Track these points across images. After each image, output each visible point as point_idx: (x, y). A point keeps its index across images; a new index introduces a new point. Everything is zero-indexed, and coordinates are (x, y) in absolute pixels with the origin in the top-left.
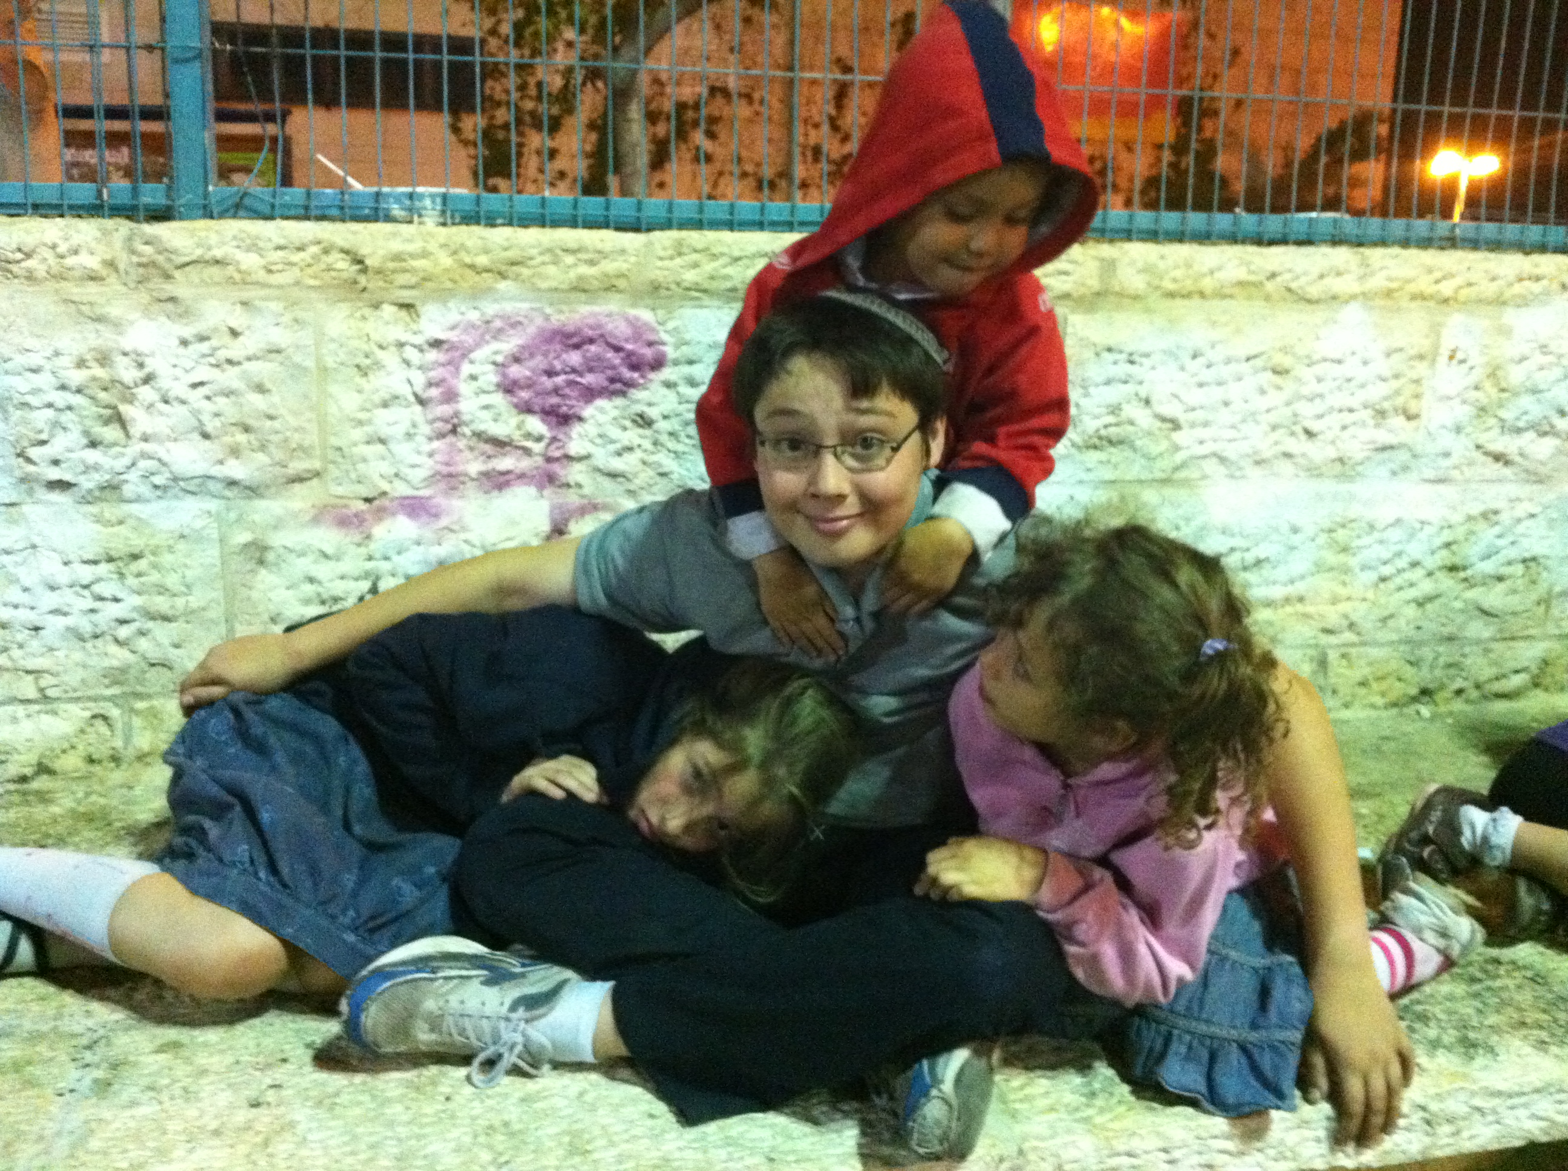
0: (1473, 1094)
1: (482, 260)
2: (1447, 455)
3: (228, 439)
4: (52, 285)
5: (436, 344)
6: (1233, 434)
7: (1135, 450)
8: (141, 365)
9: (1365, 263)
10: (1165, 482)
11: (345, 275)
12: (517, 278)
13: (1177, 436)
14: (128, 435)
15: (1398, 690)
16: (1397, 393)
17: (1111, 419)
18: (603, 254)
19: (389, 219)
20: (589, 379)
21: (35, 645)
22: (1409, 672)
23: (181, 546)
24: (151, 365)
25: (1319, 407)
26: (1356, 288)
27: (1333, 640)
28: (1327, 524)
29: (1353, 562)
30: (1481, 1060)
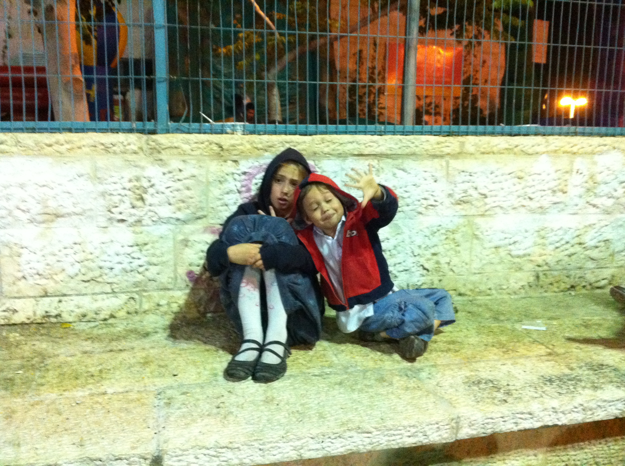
0: (598, 401)
1: (260, 146)
2: (577, 205)
3: (177, 205)
4: (121, 155)
5: (245, 173)
6: (505, 199)
7: (472, 205)
8: (150, 181)
9: (546, 142)
10: (482, 215)
11: (216, 152)
13: (486, 200)
14: (145, 204)
15: (563, 286)
16: (560, 184)
17: (464, 195)
18: (299, 143)
19: (227, 133)
21: (111, 274)
22: (567, 280)
23: (161, 240)
24: (153, 181)
25: (533, 190)
26: (545, 150)
27: (540, 269)
28: (537, 229)
29: (547, 242)
30: (599, 392)
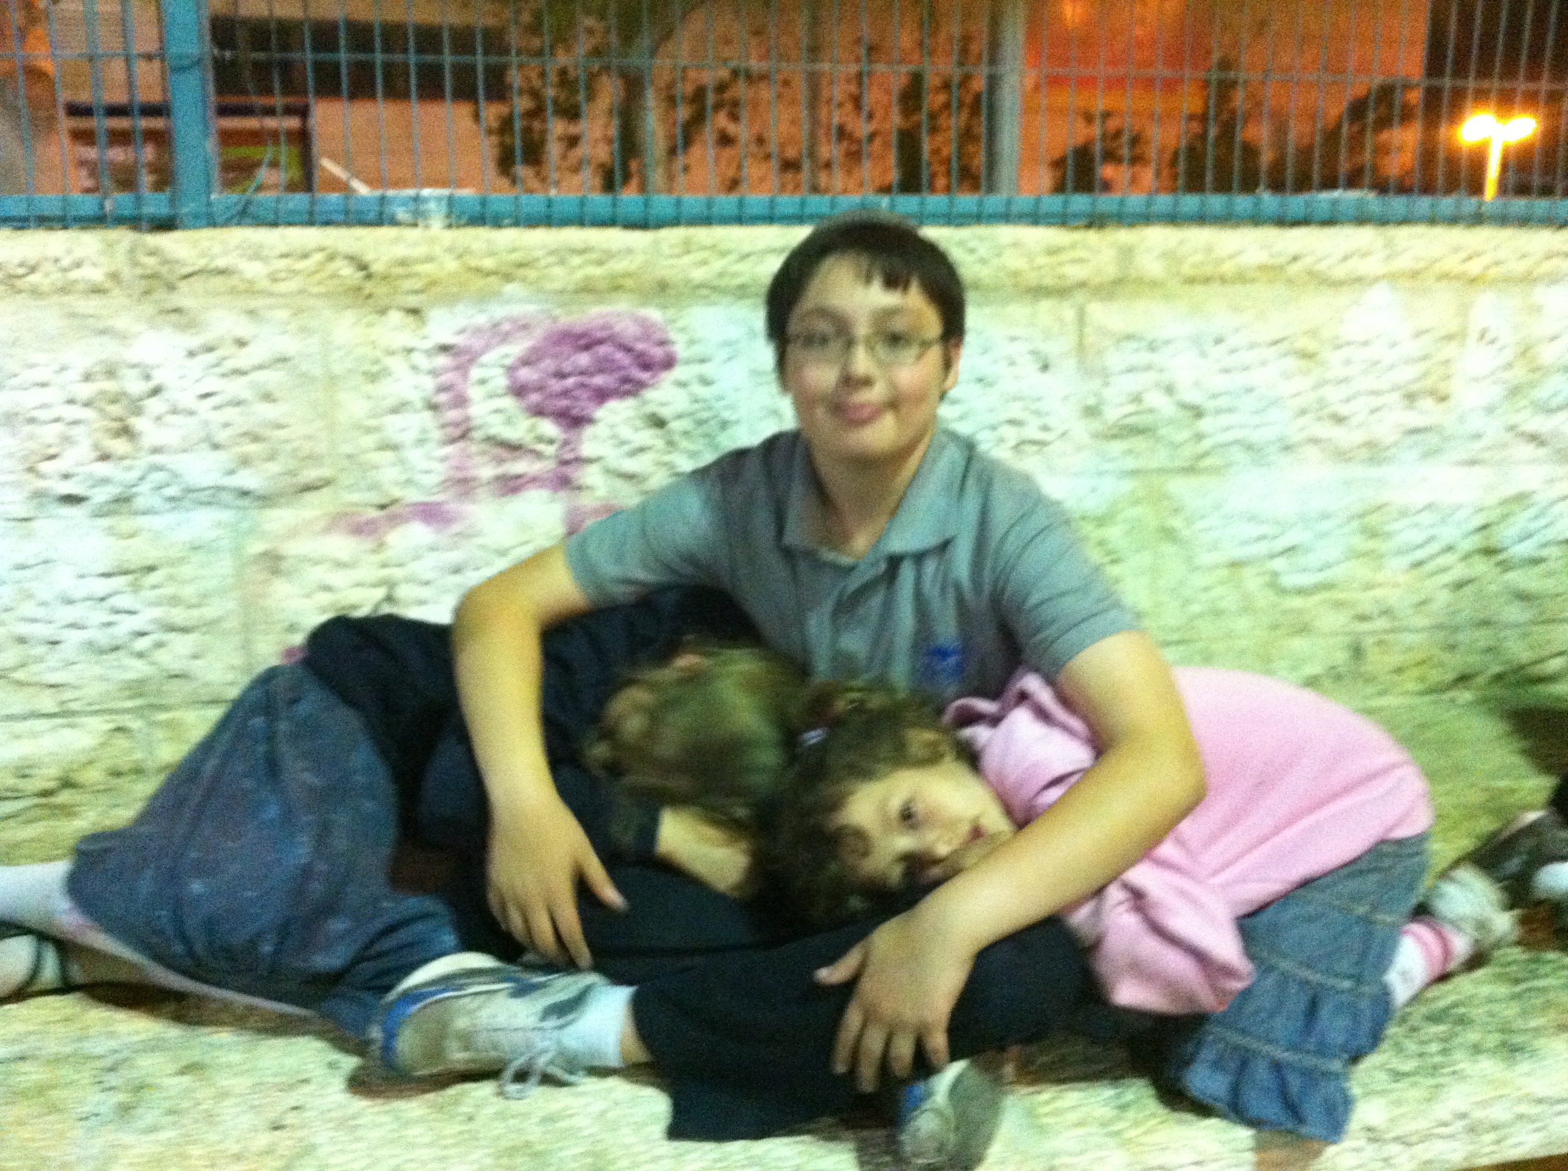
0: (1517, 1101)
1: (488, 263)
2: (1478, 436)
3: (237, 450)
4: (55, 298)
5: (445, 349)
6: (1257, 420)
7: (1158, 439)
8: (148, 377)
9: (1389, 244)
10: (1190, 470)
11: (349, 282)
12: (524, 280)
13: (1200, 424)
14: (137, 448)
15: (1435, 676)
16: (1426, 374)
17: (1132, 408)
18: (610, 254)
19: (394, 222)
20: (599, 380)
21: (53, 659)
23: (195, 557)
24: (158, 377)
25: (1344, 391)
26: (1383, 269)
27: (1366, 626)
28: (1357, 509)
29: (1386, 547)
30: (1524, 1066)
